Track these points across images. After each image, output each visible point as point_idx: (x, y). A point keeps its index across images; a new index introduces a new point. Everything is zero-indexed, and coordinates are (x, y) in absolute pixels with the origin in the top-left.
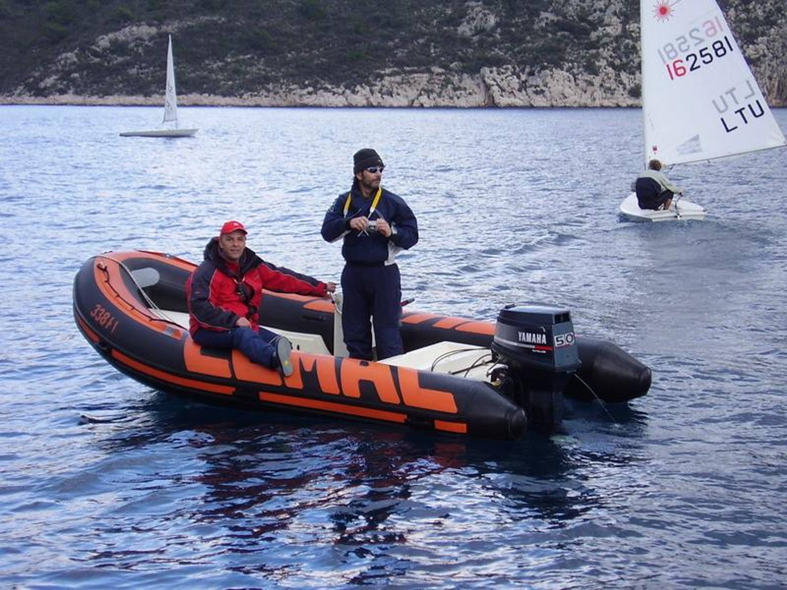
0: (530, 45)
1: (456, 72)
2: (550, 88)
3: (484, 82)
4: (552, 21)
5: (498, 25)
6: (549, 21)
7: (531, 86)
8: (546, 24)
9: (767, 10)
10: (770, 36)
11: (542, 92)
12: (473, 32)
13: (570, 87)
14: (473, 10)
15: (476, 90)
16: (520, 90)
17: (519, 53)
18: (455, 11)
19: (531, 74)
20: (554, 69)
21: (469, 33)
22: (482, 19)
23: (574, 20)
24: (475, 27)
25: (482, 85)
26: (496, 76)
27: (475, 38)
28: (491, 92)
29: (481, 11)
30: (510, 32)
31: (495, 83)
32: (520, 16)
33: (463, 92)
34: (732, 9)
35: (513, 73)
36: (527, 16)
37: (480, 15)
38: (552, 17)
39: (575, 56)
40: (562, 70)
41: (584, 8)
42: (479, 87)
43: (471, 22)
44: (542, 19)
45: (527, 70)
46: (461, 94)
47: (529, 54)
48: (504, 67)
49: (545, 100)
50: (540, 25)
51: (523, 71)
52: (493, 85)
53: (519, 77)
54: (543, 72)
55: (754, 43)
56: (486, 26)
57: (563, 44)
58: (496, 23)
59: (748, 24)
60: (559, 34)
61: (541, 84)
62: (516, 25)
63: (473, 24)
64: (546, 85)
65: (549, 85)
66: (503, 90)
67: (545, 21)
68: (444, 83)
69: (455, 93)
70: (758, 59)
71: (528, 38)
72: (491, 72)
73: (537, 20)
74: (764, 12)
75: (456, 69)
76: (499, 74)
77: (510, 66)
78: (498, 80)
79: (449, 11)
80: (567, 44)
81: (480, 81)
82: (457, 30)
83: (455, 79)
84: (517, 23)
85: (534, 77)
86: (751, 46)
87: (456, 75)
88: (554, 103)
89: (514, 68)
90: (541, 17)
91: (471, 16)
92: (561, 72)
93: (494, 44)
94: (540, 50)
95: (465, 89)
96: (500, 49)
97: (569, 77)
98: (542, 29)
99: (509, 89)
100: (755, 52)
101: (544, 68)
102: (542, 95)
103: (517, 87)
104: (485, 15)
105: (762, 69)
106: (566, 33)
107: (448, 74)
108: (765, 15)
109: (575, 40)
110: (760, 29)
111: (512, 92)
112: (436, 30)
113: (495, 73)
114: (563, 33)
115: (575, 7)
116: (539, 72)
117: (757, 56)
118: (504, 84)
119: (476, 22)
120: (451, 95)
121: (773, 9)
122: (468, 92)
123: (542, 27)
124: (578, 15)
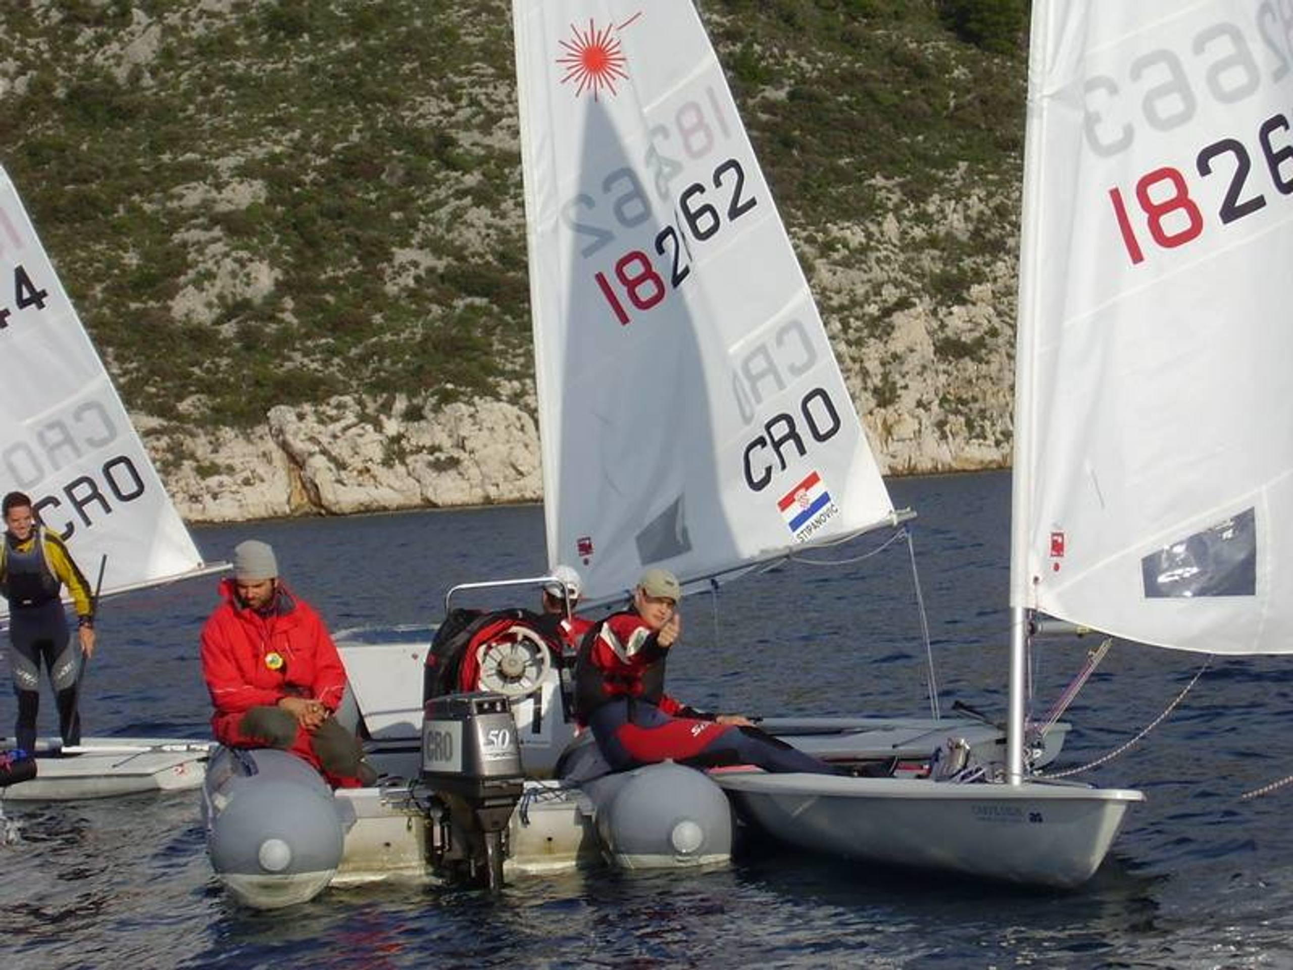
0: (388, 337)
1: (201, 423)
2: (472, 452)
3: (284, 446)
4: (431, 270)
5: (282, 288)
6: (422, 272)
7: (419, 450)
8: (417, 279)
9: (973, 213)
10: (995, 280)
11: (454, 462)
12: (217, 311)
13: (526, 446)
14: (201, 252)
15: (260, 471)
16: (387, 463)
17: (364, 359)
18: (147, 257)
19: (414, 415)
20: (476, 399)
21: (205, 317)
22: (234, 274)
23: (488, 263)
24: (221, 297)
25: (278, 455)
26: (319, 428)
27: (228, 330)
28: (309, 473)
29: (226, 255)
30: (322, 307)
31: (317, 449)
32: (337, 263)
33: (225, 478)
34: (890, 215)
35: (363, 418)
36: (355, 260)
37: (229, 264)
38: (426, 259)
39: (522, 360)
40: (498, 399)
41: (509, 232)
42: (270, 462)
43: (206, 284)
44: (403, 267)
45: (401, 404)
46: (221, 485)
47: (394, 363)
48: (334, 400)
49: (465, 485)
50: (401, 281)
51: (386, 408)
52: (311, 454)
53: (379, 427)
54: (447, 409)
55: (962, 302)
56: (249, 293)
57: (478, 333)
58: (277, 283)
59: (936, 253)
60: (460, 304)
61: (447, 443)
62: (333, 285)
63: (212, 291)
64: (461, 445)
65: (469, 445)
66: (341, 466)
67: (413, 271)
68: (170, 457)
69: (203, 484)
70: (980, 343)
71: (377, 318)
72: (301, 417)
73: (389, 271)
74: (967, 218)
75: (196, 414)
76: (321, 422)
77: (347, 399)
78: (325, 440)
79: (132, 259)
80: (489, 331)
81: (270, 445)
82: (169, 309)
83: (200, 445)
84: (335, 279)
85: (423, 423)
86: (955, 309)
87: (200, 431)
88: (493, 492)
89: (360, 402)
90: (396, 263)
91: (201, 267)
92: (497, 405)
93: (285, 339)
94: (422, 349)
95: (230, 470)
96: (307, 353)
97: (519, 418)
98: (412, 294)
99: (357, 463)
100: (969, 325)
101: (447, 398)
102: (452, 473)
103: (378, 454)
104: (242, 263)
105: (994, 367)
106: (479, 301)
107: (176, 430)
108: (971, 227)
109: (508, 318)
110: (967, 263)
111: (368, 470)
112: (106, 311)
113: (311, 419)
114: (469, 300)
115: (484, 232)
116: (436, 409)
117: (977, 334)
118: (341, 449)
119: (218, 283)
120: (194, 490)
121: (988, 212)
122: (239, 478)
123: (406, 288)
124: (494, 252)
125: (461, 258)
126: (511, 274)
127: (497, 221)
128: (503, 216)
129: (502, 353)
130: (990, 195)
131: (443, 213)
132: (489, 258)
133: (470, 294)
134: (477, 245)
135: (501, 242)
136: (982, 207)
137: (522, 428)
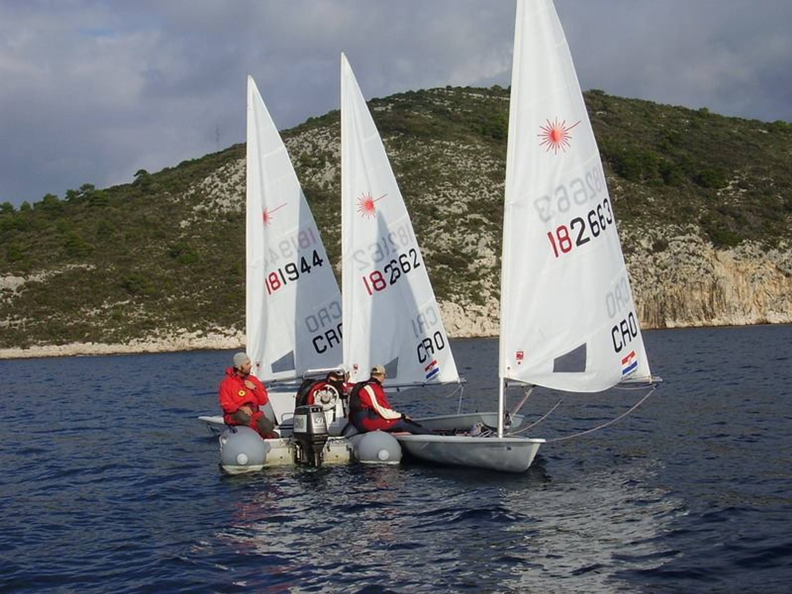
125: (438, 251)
126: (456, 257)
127: (452, 238)
128: (454, 236)
129: (452, 285)
130: (629, 232)
131: (433, 235)
132: (449, 251)
133: (441, 264)
134: (444, 246)
135: (452, 245)
136: (627, 236)
137: (459, 312)
